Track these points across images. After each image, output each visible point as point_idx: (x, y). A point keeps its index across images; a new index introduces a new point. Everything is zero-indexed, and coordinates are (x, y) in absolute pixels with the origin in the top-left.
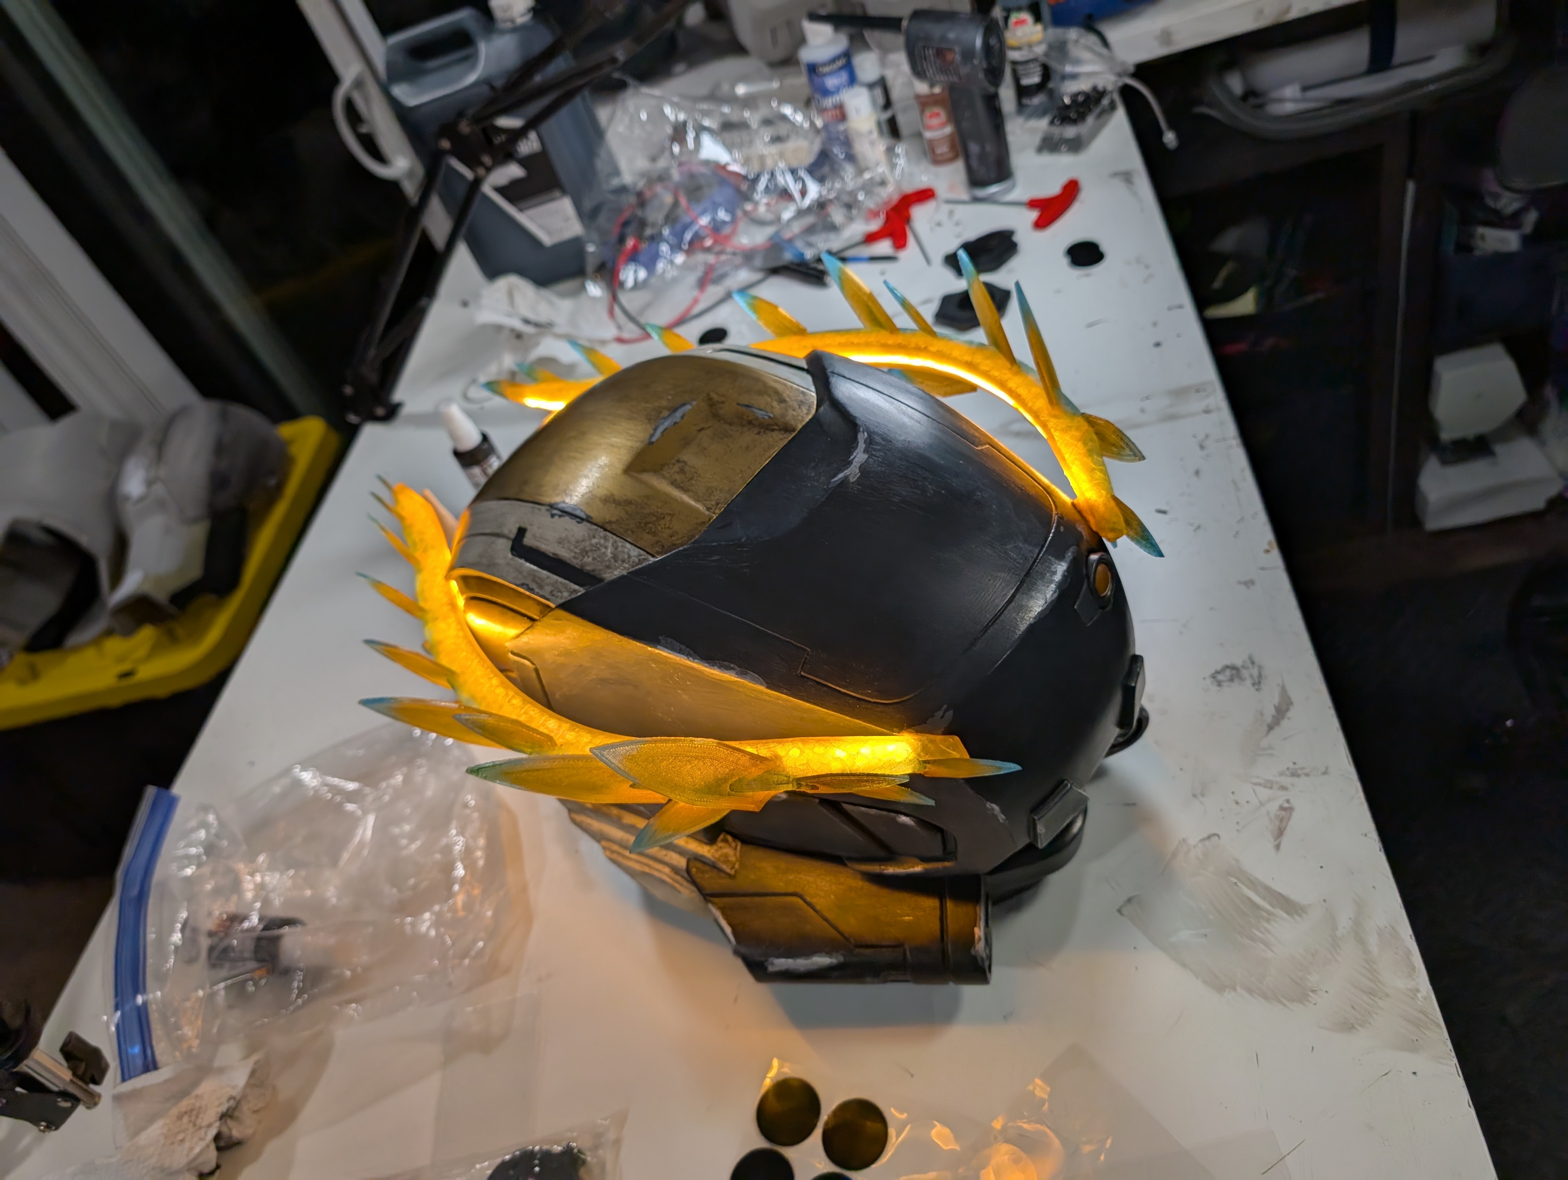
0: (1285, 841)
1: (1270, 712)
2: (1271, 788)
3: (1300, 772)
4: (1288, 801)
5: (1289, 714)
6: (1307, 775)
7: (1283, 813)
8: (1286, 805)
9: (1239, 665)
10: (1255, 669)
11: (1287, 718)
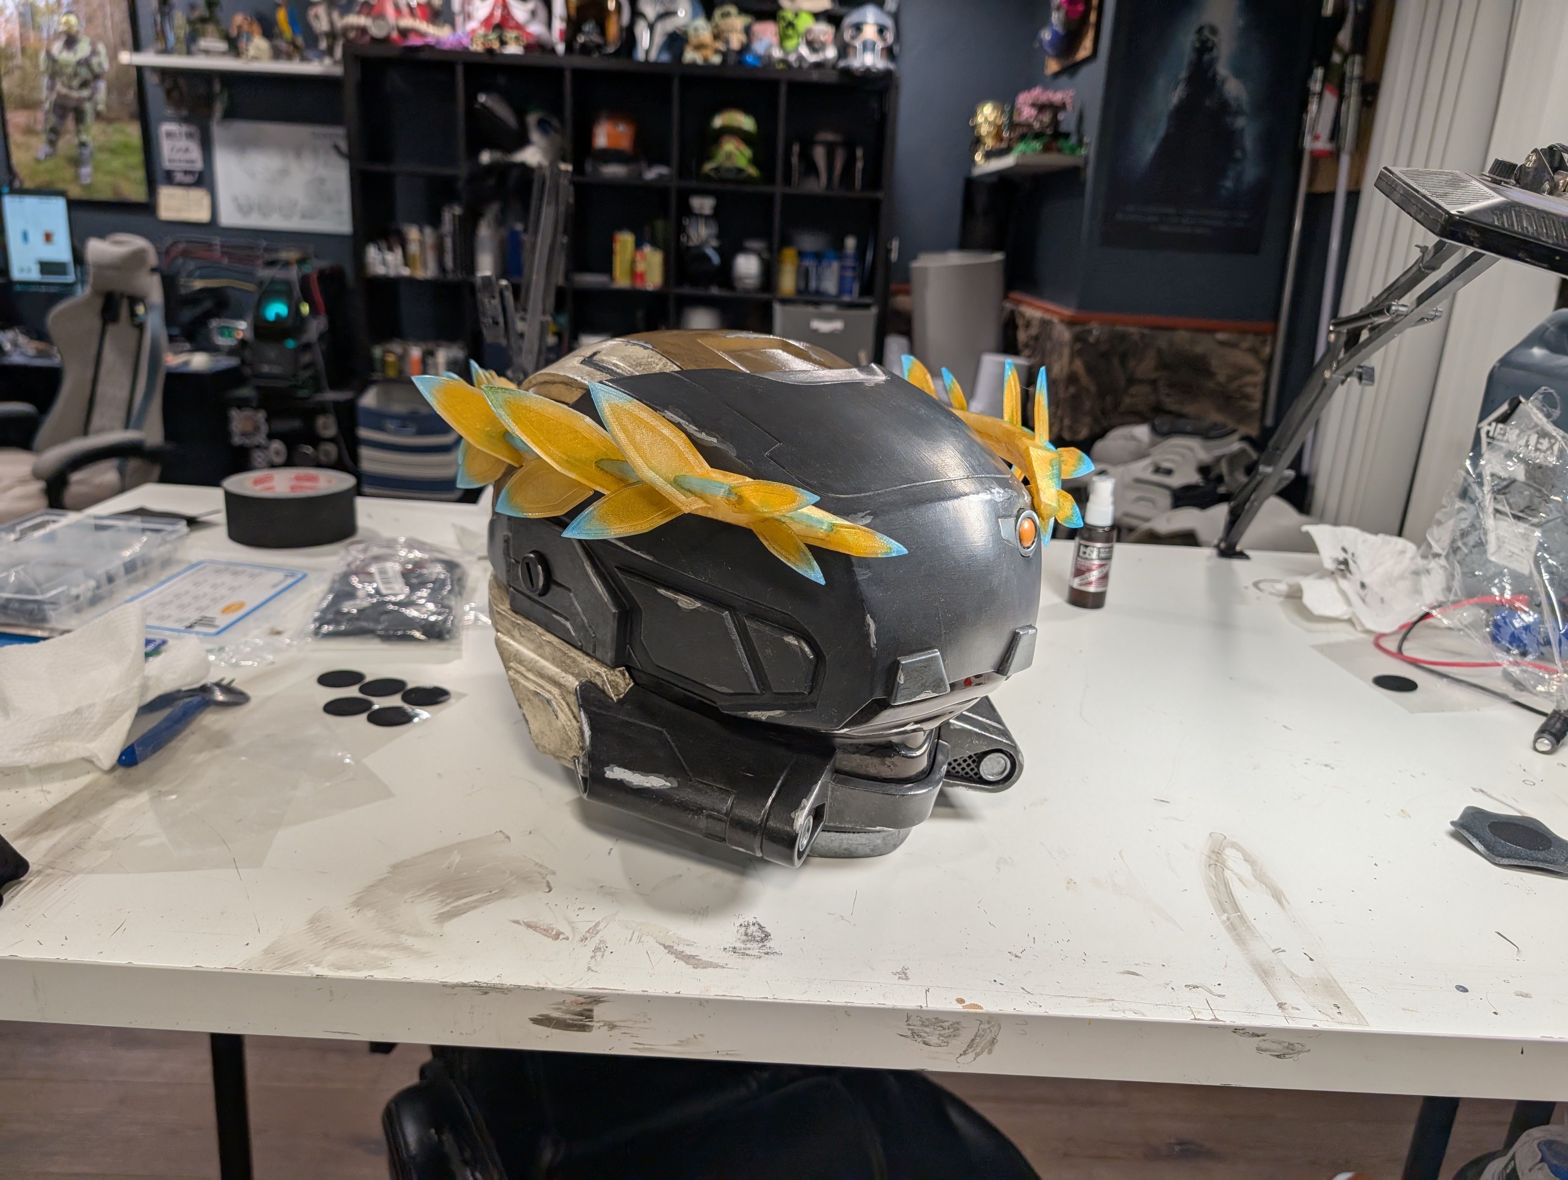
0: (522, 929)
1: (689, 951)
2: (588, 932)
3: (599, 954)
4: (567, 939)
5: (681, 963)
6: (592, 957)
7: (554, 933)
8: (561, 937)
9: (767, 943)
10: (758, 954)
11: (676, 960)
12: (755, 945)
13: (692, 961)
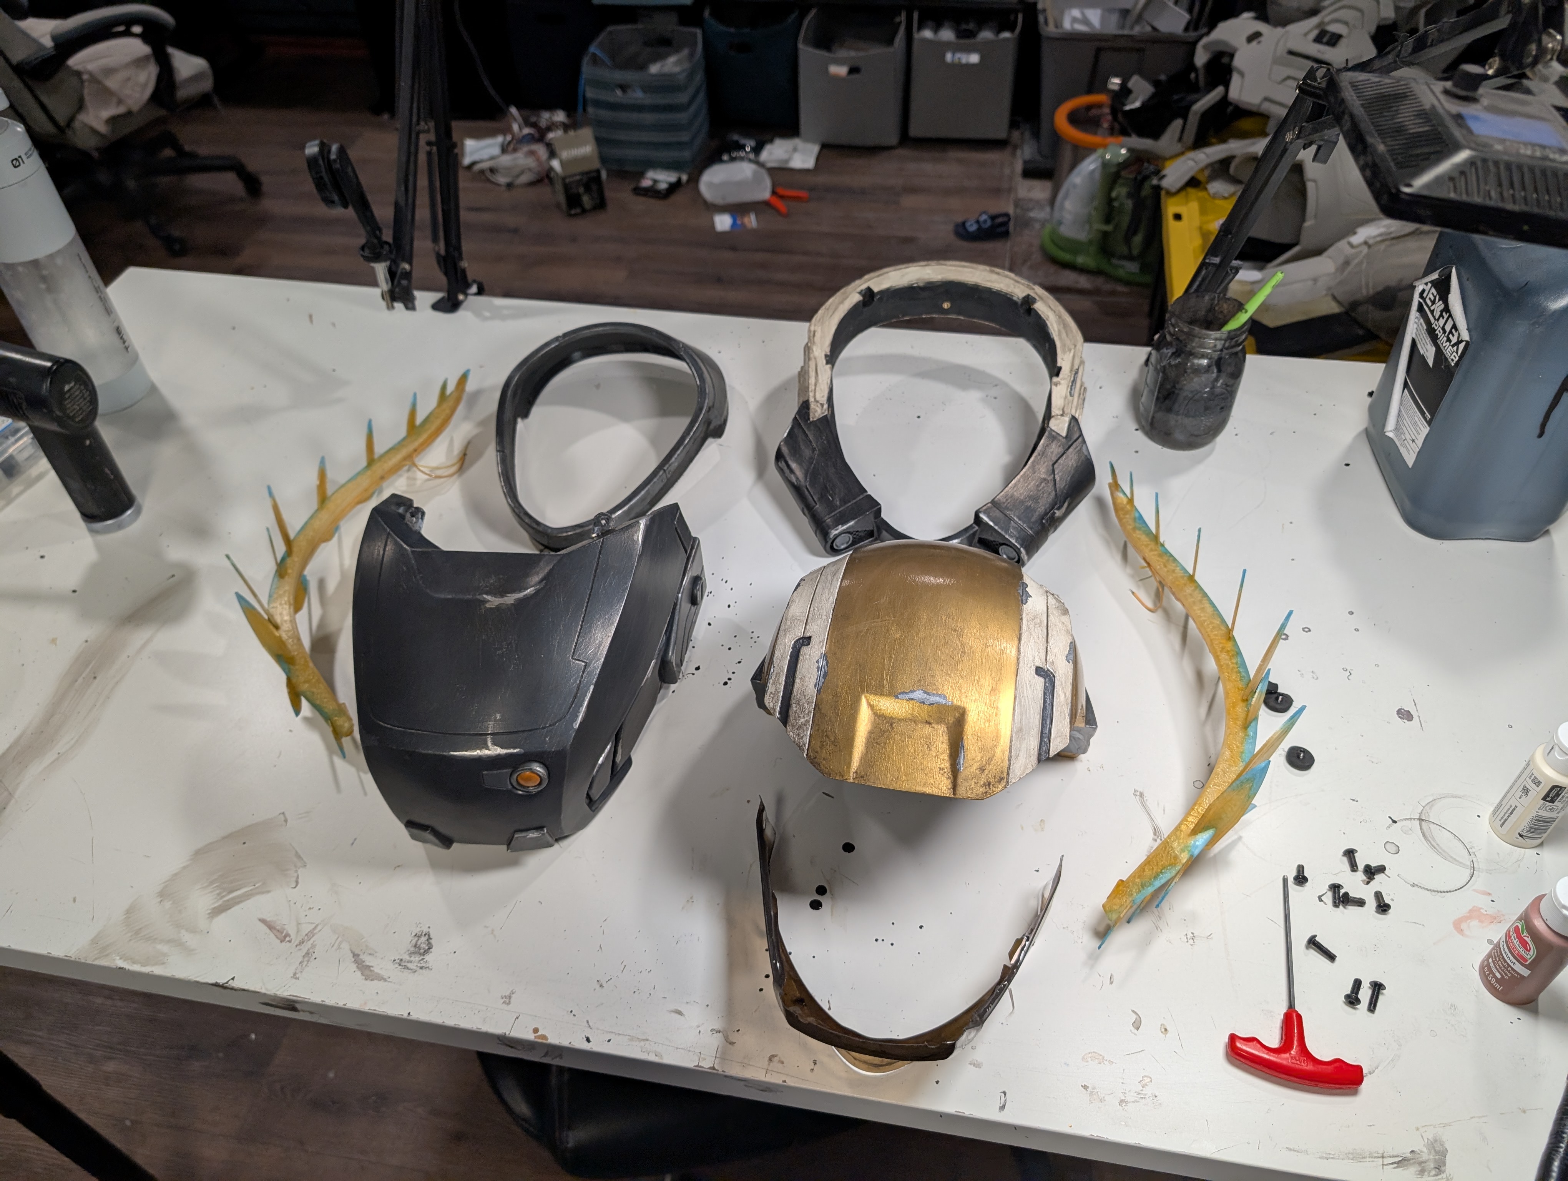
0: (264, 928)
1: (368, 960)
2: (306, 935)
3: (306, 959)
4: (290, 941)
6: (301, 963)
7: (283, 935)
8: (288, 939)
9: (427, 957)
10: (415, 968)
11: (356, 970)
12: (416, 958)
13: (367, 972)
